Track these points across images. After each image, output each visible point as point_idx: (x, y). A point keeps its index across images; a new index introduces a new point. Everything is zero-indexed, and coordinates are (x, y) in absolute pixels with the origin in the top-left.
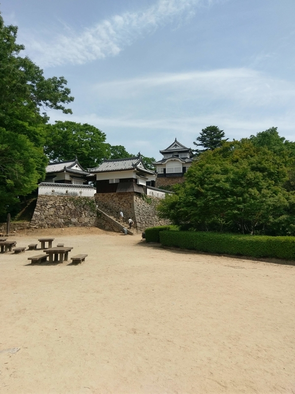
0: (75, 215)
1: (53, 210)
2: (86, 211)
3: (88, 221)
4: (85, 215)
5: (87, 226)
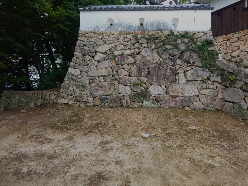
0: (158, 77)
1: (107, 63)
2: (190, 68)
3: (194, 94)
4: (185, 76)
5: (192, 107)
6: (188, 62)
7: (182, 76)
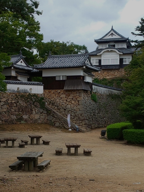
0: (26, 112)
2: (37, 108)
3: (38, 118)
4: (35, 111)
5: (38, 122)
6: (36, 106)
7: (34, 111)
